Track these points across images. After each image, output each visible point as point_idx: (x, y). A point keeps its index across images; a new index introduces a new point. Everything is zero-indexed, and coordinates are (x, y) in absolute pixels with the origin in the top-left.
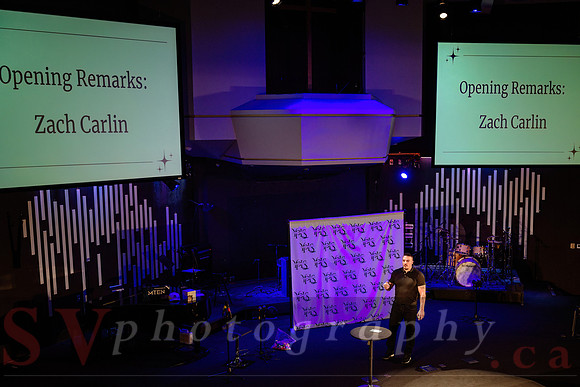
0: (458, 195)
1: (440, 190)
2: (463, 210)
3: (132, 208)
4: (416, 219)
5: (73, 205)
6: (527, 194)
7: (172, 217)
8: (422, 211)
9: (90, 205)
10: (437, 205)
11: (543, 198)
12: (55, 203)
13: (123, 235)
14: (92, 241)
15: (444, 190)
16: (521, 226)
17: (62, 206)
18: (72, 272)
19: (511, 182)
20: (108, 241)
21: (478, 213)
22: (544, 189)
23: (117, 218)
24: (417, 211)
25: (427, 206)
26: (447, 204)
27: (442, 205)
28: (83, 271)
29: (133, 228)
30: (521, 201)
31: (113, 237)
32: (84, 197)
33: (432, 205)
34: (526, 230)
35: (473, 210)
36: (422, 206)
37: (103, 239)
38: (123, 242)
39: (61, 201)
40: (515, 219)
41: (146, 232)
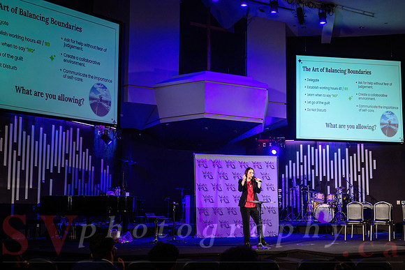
0: (313, 167)
1: (300, 164)
2: (317, 178)
3: (77, 152)
4: (283, 185)
5: (37, 138)
6: (363, 165)
7: (105, 168)
8: (287, 180)
9: (49, 142)
10: (298, 175)
11: (375, 168)
12: (24, 133)
13: (70, 170)
14: (48, 168)
15: (303, 164)
16: (360, 189)
17: (29, 136)
18: (31, 187)
19: (351, 157)
20: (59, 172)
21: (328, 180)
22: (375, 161)
23: (67, 157)
24: (283, 180)
25: (290, 176)
26: (305, 174)
27: (302, 174)
28: (39, 188)
29: (77, 167)
30: (359, 170)
31: (62, 169)
32: (45, 135)
33: (294, 175)
34: (364, 191)
35: (325, 178)
36: (287, 176)
37: (55, 168)
38: (69, 176)
39: (29, 133)
40: (356, 184)
41: (87, 173)
